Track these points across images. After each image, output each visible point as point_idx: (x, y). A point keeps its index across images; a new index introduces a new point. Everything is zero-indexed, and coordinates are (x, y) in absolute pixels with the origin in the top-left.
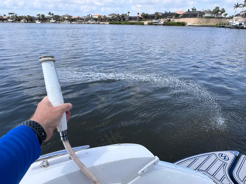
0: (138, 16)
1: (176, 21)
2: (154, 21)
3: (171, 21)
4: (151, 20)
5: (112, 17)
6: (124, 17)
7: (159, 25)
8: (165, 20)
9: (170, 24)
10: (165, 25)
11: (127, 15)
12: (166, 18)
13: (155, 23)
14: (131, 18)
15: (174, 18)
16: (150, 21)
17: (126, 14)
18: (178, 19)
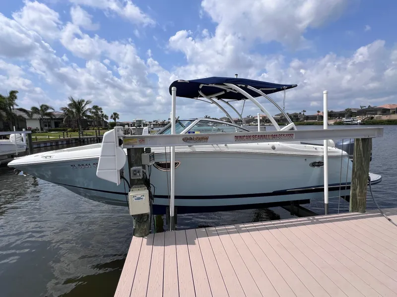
0: (318, 115)
1: (385, 118)
2: (344, 119)
3: (375, 118)
4: (339, 118)
5: (281, 117)
6: (297, 116)
7: (354, 124)
8: (364, 117)
9: (372, 122)
10: (364, 124)
11: (302, 114)
12: (365, 115)
13: (346, 122)
14: (307, 118)
15: (380, 114)
16: (338, 120)
17: (300, 113)
18: (388, 116)
